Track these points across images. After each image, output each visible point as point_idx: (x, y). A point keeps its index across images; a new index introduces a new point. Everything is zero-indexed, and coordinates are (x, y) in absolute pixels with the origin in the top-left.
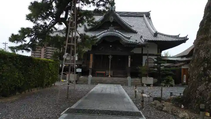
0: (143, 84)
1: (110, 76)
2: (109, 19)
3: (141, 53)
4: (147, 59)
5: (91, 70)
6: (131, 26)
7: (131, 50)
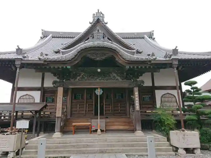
0: (177, 148)
3: (151, 85)
4: (164, 95)
5: (60, 120)
6: (131, 45)
7: (138, 78)
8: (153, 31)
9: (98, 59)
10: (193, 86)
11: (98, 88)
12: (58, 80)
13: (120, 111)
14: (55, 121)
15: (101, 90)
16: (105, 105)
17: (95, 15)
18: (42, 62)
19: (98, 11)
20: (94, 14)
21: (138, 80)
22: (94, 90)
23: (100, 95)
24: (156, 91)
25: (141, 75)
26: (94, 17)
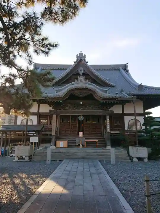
0: (133, 158)
1: (81, 146)
2: (78, 71)
3: (121, 112)
4: (131, 120)
5: (54, 137)
6: (107, 79)
7: (110, 109)
8: (128, 63)
9: (81, 96)
10: (149, 115)
11: (80, 115)
12: (53, 109)
13: (97, 132)
14: (51, 138)
15: (83, 117)
16: (85, 127)
17: (79, 56)
18: (44, 98)
19: (81, 52)
20: (77, 55)
21: (109, 110)
22: (77, 117)
23: (82, 121)
24: (125, 117)
25: (112, 107)
26: (77, 57)
